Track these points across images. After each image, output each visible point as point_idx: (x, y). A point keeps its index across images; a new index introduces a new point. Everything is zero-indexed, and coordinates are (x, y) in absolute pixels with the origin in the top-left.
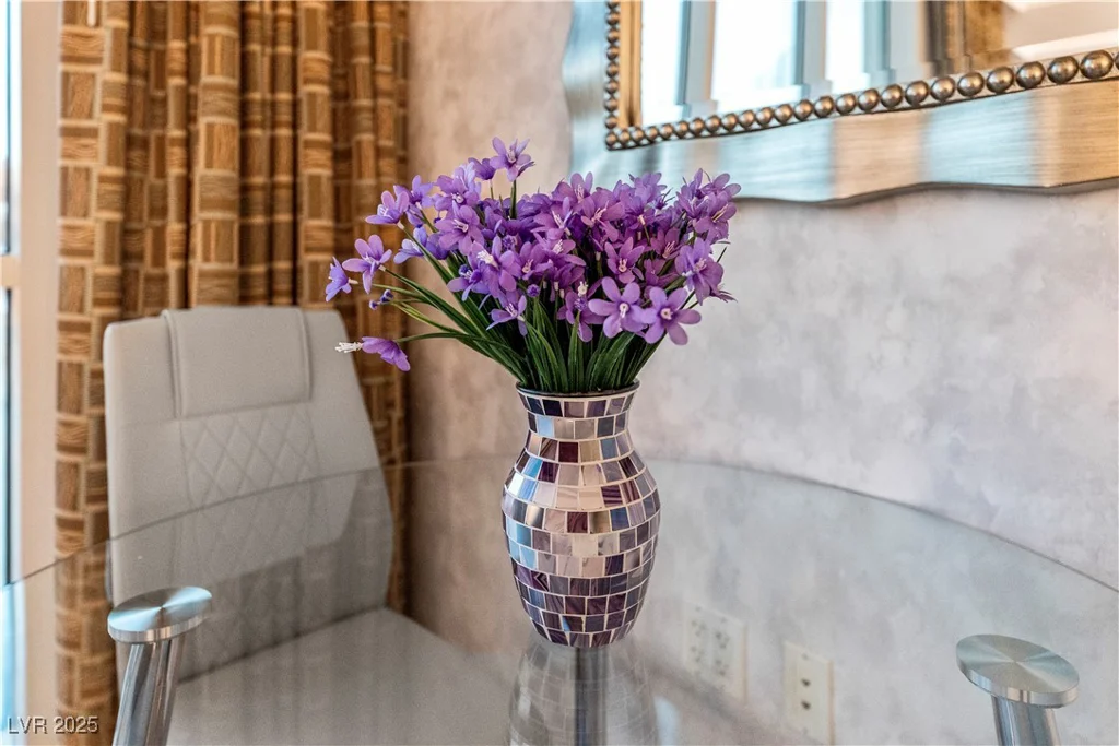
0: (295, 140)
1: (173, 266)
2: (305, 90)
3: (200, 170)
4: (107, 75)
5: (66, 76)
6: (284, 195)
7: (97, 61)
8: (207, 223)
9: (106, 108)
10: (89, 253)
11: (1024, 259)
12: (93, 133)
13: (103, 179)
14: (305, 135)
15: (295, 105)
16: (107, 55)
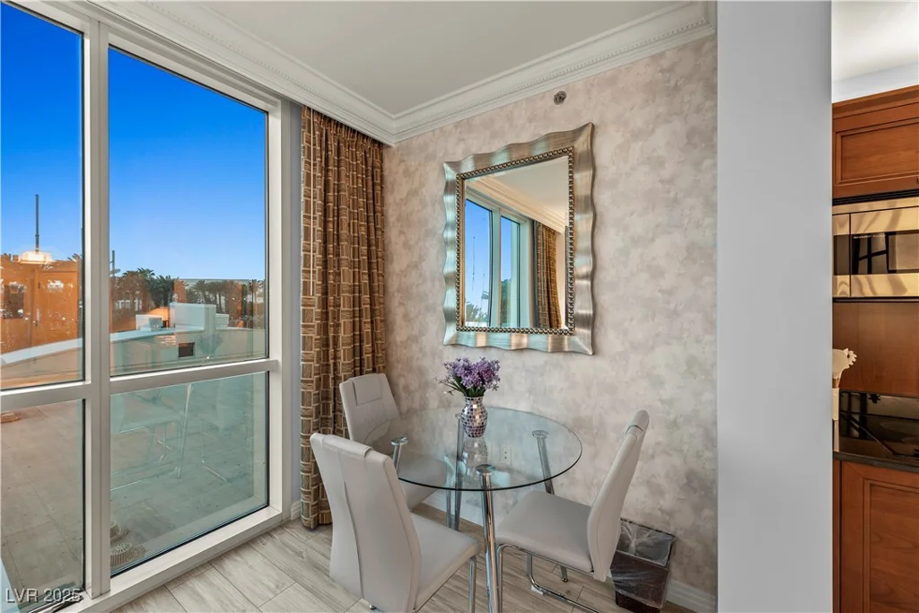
0: (360, 321)
1: (331, 362)
2: (363, 307)
3: (342, 334)
4: (316, 310)
5: (304, 310)
6: (358, 337)
7: (314, 306)
8: (344, 350)
9: (316, 319)
10: (313, 361)
11: (546, 363)
12: (313, 326)
13: (316, 339)
14: (364, 320)
15: (360, 310)
16: (316, 304)
